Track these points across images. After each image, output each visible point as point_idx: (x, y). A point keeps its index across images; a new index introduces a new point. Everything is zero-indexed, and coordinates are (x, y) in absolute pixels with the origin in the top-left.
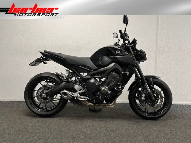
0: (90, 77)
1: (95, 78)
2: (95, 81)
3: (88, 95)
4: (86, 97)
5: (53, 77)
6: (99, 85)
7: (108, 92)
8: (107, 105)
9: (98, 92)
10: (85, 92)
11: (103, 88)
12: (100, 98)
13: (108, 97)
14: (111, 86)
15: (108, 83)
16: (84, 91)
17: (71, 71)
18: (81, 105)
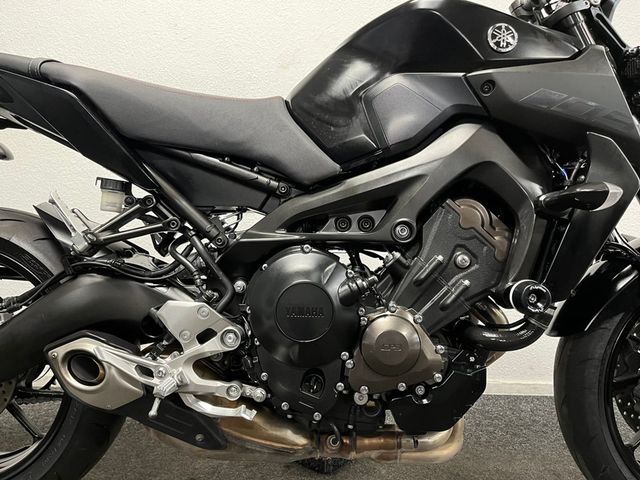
0: (281, 235)
1: (322, 245)
2: (321, 267)
3: (264, 376)
4: (249, 390)
5: (14, 240)
6: (352, 299)
7: (421, 354)
8: (407, 441)
9: (345, 355)
10: (241, 346)
11: (383, 323)
12: (361, 398)
13: (420, 390)
14: (444, 308)
15: (419, 283)
16: (232, 343)
17: (138, 192)
18: (216, 446)
